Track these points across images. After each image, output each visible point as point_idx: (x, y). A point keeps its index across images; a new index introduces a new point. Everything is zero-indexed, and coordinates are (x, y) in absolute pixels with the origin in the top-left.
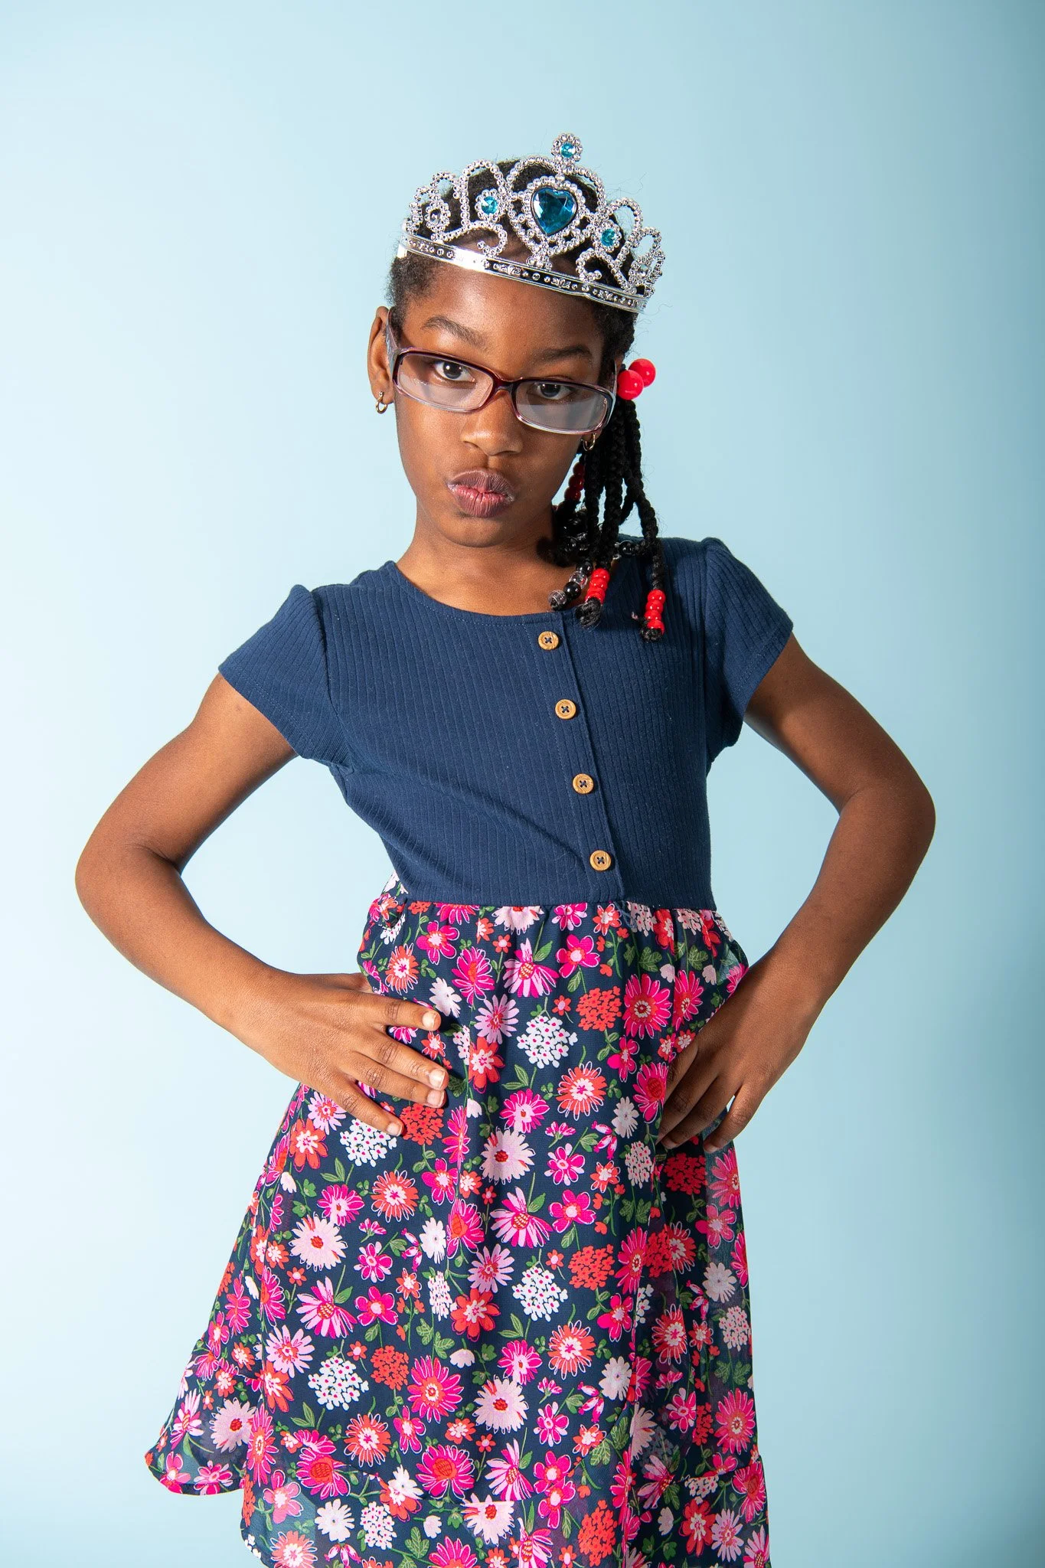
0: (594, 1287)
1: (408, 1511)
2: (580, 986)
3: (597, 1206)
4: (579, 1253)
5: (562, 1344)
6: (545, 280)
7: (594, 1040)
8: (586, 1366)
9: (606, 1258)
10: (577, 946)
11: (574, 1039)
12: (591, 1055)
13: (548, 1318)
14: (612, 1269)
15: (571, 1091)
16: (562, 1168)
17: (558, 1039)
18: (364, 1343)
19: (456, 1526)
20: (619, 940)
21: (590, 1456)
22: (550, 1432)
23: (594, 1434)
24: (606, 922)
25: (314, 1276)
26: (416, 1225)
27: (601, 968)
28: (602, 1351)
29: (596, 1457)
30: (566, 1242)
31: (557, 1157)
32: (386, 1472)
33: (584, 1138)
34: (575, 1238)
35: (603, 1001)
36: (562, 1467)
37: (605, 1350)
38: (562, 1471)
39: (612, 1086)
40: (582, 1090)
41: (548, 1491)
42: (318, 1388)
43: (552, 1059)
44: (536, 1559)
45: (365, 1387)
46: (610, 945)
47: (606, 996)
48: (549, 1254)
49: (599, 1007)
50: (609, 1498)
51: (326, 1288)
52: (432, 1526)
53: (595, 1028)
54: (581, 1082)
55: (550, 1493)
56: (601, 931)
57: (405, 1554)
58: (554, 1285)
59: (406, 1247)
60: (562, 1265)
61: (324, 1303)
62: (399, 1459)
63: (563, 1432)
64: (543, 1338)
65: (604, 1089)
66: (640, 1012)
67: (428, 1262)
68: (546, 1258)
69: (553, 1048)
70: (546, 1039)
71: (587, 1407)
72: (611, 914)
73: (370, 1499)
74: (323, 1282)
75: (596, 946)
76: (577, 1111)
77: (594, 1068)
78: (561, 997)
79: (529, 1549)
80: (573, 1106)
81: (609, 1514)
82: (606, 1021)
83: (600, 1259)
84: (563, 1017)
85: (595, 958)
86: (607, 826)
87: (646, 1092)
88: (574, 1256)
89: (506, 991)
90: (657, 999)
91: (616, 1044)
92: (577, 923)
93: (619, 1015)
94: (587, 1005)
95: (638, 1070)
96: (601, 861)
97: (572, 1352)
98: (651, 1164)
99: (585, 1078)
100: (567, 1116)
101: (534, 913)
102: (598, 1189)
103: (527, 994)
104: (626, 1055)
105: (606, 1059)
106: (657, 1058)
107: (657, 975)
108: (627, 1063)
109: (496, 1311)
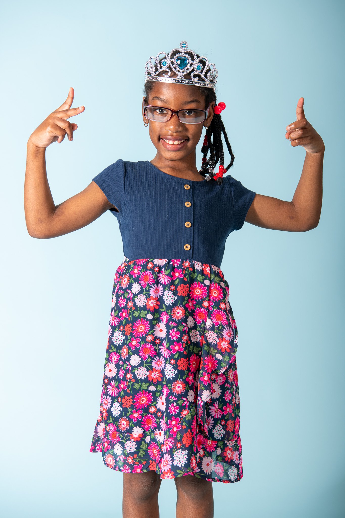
0: (184, 370)
1: (140, 438)
2: (178, 283)
3: (184, 346)
4: (180, 360)
5: (176, 386)
6: (182, 82)
7: (182, 299)
8: (184, 392)
9: (187, 362)
10: (177, 272)
11: (176, 298)
12: (181, 303)
13: (171, 379)
14: (188, 365)
16: (174, 335)
17: (172, 297)
18: (121, 397)
20: (189, 271)
21: (185, 417)
22: (173, 411)
23: (187, 411)
24: (186, 266)
25: (110, 380)
26: (129, 359)
27: (184, 278)
29: (187, 418)
30: (176, 356)
31: (172, 332)
33: (180, 327)
34: (178, 355)
35: (184, 288)
36: (177, 420)
37: (188, 388)
38: (177, 422)
39: (187, 312)
40: (179, 313)
41: (173, 427)
42: (113, 411)
43: (170, 303)
44: (169, 445)
45: (121, 410)
46: (186, 272)
49: (183, 290)
50: (191, 429)
51: (113, 382)
53: (182, 295)
54: (178, 311)
55: (174, 428)
56: (184, 268)
57: (140, 450)
58: (173, 369)
59: (127, 366)
60: (175, 363)
61: (113, 387)
62: (134, 425)
63: (177, 411)
64: (170, 384)
65: (185, 313)
66: (197, 292)
67: (134, 368)
68: (170, 361)
69: (170, 300)
70: (168, 297)
71: (184, 404)
72: (187, 263)
73: (126, 441)
75: (183, 272)
76: (177, 319)
77: (182, 307)
78: (172, 285)
79: (167, 443)
80: (176, 317)
81: (191, 433)
82: (185, 294)
83: (185, 361)
84: (173, 291)
85: (183, 275)
86: (192, 238)
87: (198, 315)
88: (178, 361)
89: (160, 283)
90: (202, 289)
91: (188, 300)
92: (178, 265)
93: (189, 292)
94: (180, 289)
95: (196, 309)
96: (187, 247)
97: (180, 388)
98: (200, 337)
99: (179, 309)
100: (174, 320)
101: (166, 261)
102: (184, 342)
103: (164, 284)
104: (190, 304)
105: (185, 305)
106: (202, 307)
107: (203, 283)
108: (191, 307)
109: (162, 376)
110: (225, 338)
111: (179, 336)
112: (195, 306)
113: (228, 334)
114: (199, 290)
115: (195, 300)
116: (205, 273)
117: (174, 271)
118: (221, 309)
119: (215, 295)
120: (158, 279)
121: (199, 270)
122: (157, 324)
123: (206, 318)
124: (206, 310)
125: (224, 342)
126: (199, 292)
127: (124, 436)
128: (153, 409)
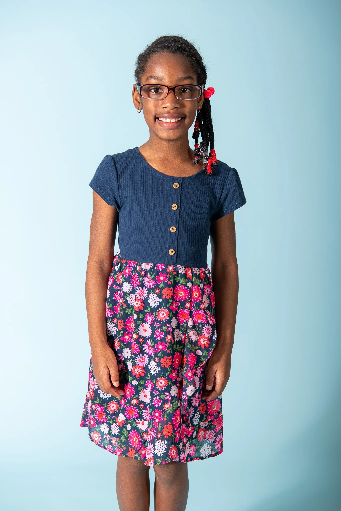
0: (167, 367)
1: (122, 424)
2: (163, 287)
3: (168, 346)
4: (163, 358)
5: (159, 382)
7: (166, 301)
8: (166, 388)
9: (170, 359)
10: (162, 276)
11: (161, 300)
12: (165, 306)
13: (156, 375)
14: (172, 362)
15: (160, 314)
16: (158, 335)
17: (156, 300)
19: (134, 426)
20: (173, 275)
21: (167, 410)
22: (157, 404)
23: (168, 405)
24: (170, 270)
26: (121, 351)
27: (168, 282)
28: (170, 384)
29: (169, 411)
30: (160, 355)
31: (157, 332)
32: (117, 415)
33: (164, 327)
34: (162, 354)
36: (159, 413)
37: (171, 383)
39: (171, 314)
40: (163, 314)
42: (100, 393)
43: (155, 305)
44: (152, 435)
46: (171, 276)
47: (169, 290)
48: (155, 358)
49: (167, 293)
50: (172, 422)
52: (129, 427)
53: (166, 298)
54: (163, 312)
55: (156, 419)
56: (169, 272)
57: (122, 435)
58: (157, 366)
60: (159, 361)
62: (120, 411)
63: (160, 404)
64: (155, 380)
65: (169, 315)
69: (155, 302)
70: (153, 300)
71: (166, 398)
72: (172, 268)
73: (113, 422)
75: (167, 276)
77: (166, 309)
78: (157, 289)
79: (150, 433)
80: (160, 319)
81: (171, 426)
82: (169, 296)
83: (168, 360)
84: (158, 295)
85: (167, 279)
86: (177, 242)
87: (181, 316)
88: (162, 359)
89: (145, 286)
90: (185, 292)
91: (172, 303)
92: (162, 269)
93: (173, 295)
94: (164, 292)
95: (179, 310)
96: (172, 252)
97: (162, 384)
98: (182, 336)
99: (164, 311)
100: (159, 321)
101: (151, 266)
102: (168, 341)
103: (149, 287)
104: (174, 306)
105: (169, 307)
106: (185, 308)
107: (186, 285)
108: (175, 308)
109: (144, 371)
110: (205, 335)
111: (163, 336)
112: (178, 307)
113: (208, 331)
114: (182, 293)
115: (178, 302)
116: (188, 277)
117: (159, 275)
118: (201, 309)
119: (196, 297)
120: (143, 282)
121: (183, 274)
122: (142, 324)
123: (188, 318)
124: (188, 311)
125: (203, 339)
126: (182, 294)
127: (111, 418)
128: (134, 402)
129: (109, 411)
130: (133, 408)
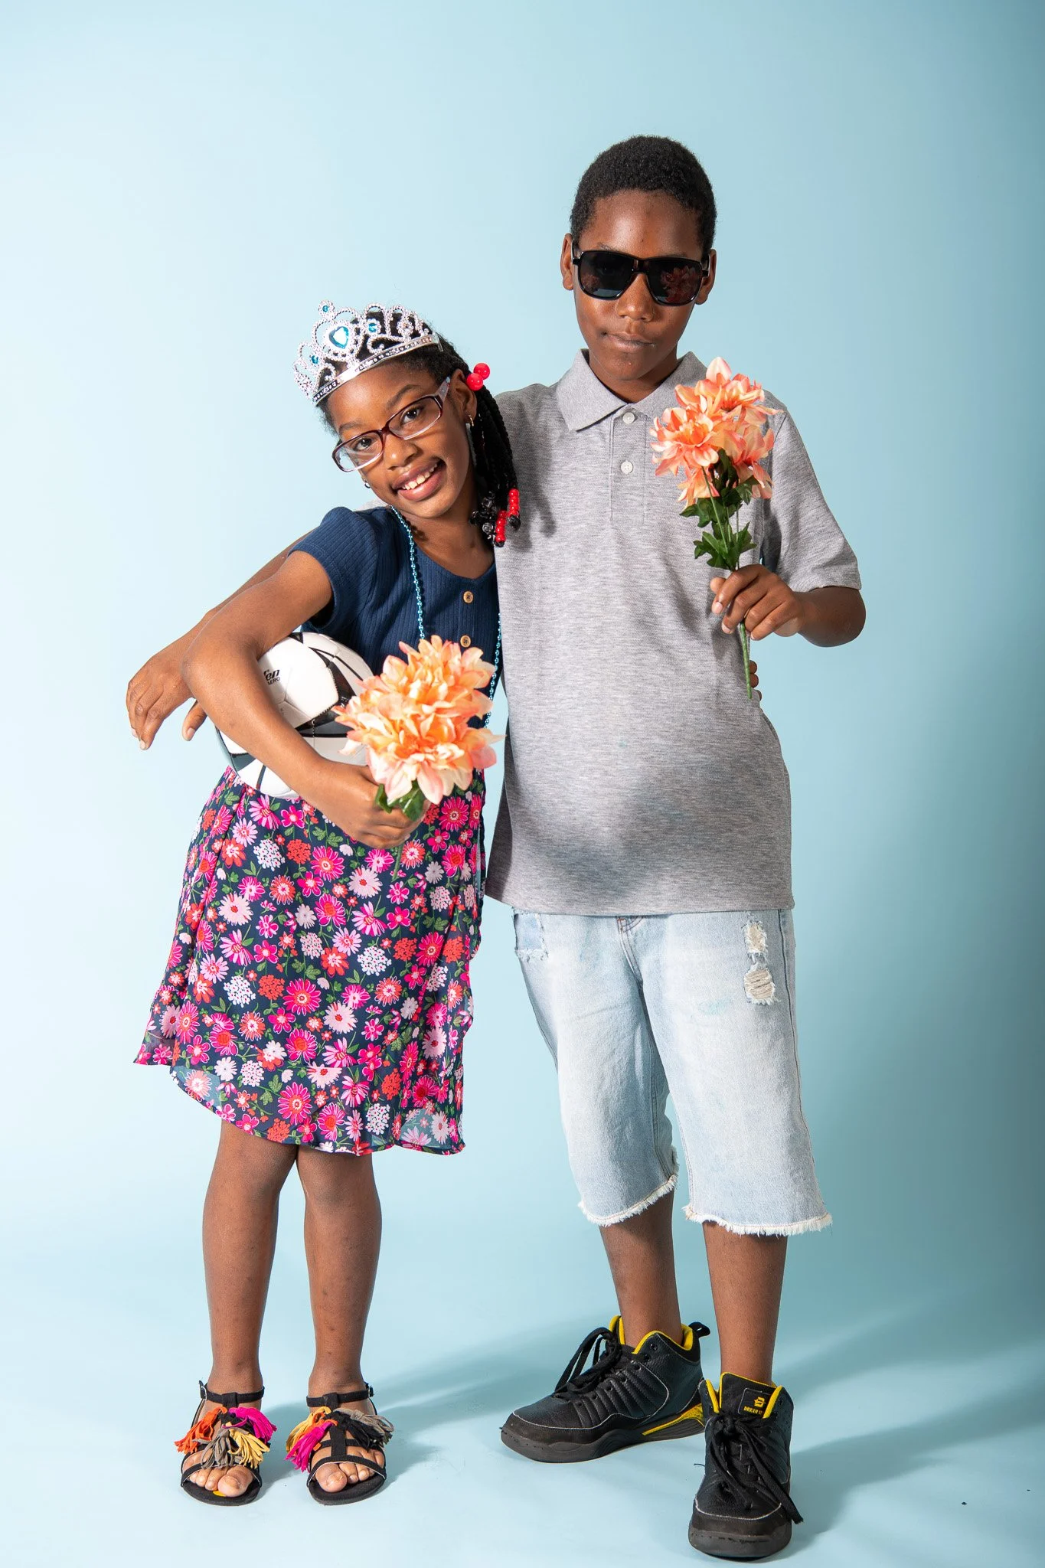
1: (275, 1065)
3: (413, 917)
4: (400, 941)
5: (383, 989)
9: (414, 946)
13: (377, 974)
14: (415, 951)
15: (407, 853)
16: (396, 894)
18: (256, 972)
19: (302, 1077)
21: (392, 1047)
22: (372, 1034)
23: (394, 1035)
25: (230, 929)
26: (293, 908)
28: (404, 993)
29: (395, 1047)
30: (394, 934)
31: (394, 888)
32: (263, 1043)
33: (410, 880)
34: (399, 934)
36: (375, 1051)
37: (406, 993)
38: (376, 1053)
39: (428, 855)
40: (412, 854)
42: (228, 991)
45: (254, 997)
48: (381, 940)
50: (399, 1068)
51: (238, 935)
52: (287, 1075)
54: (412, 850)
57: (267, 1090)
58: (383, 957)
59: (287, 920)
60: (389, 947)
61: (236, 944)
62: (273, 1037)
63: (379, 1034)
64: (372, 985)
65: (424, 855)
67: (300, 929)
68: (380, 942)
71: (393, 1021)
73: (249, 1058)
74: (236, 932)
76: (407, 865)
77: (421, 843)
80: (406, 862)
81: (398, 1075)
83: (411, 944)
88: (398, 942)
91: (433, 832)
93: (437, 817)
95: (446, 848)
97: (389, 992)
99: (415, 848)
100: (401, 866)
104: (439, 839)
105: (427, 840)
109: (347, 966)
122: (359, 868)
127: (246, 1047)
128: (314, 1023)
129: (244, 1032)
130: (306, 1037)
